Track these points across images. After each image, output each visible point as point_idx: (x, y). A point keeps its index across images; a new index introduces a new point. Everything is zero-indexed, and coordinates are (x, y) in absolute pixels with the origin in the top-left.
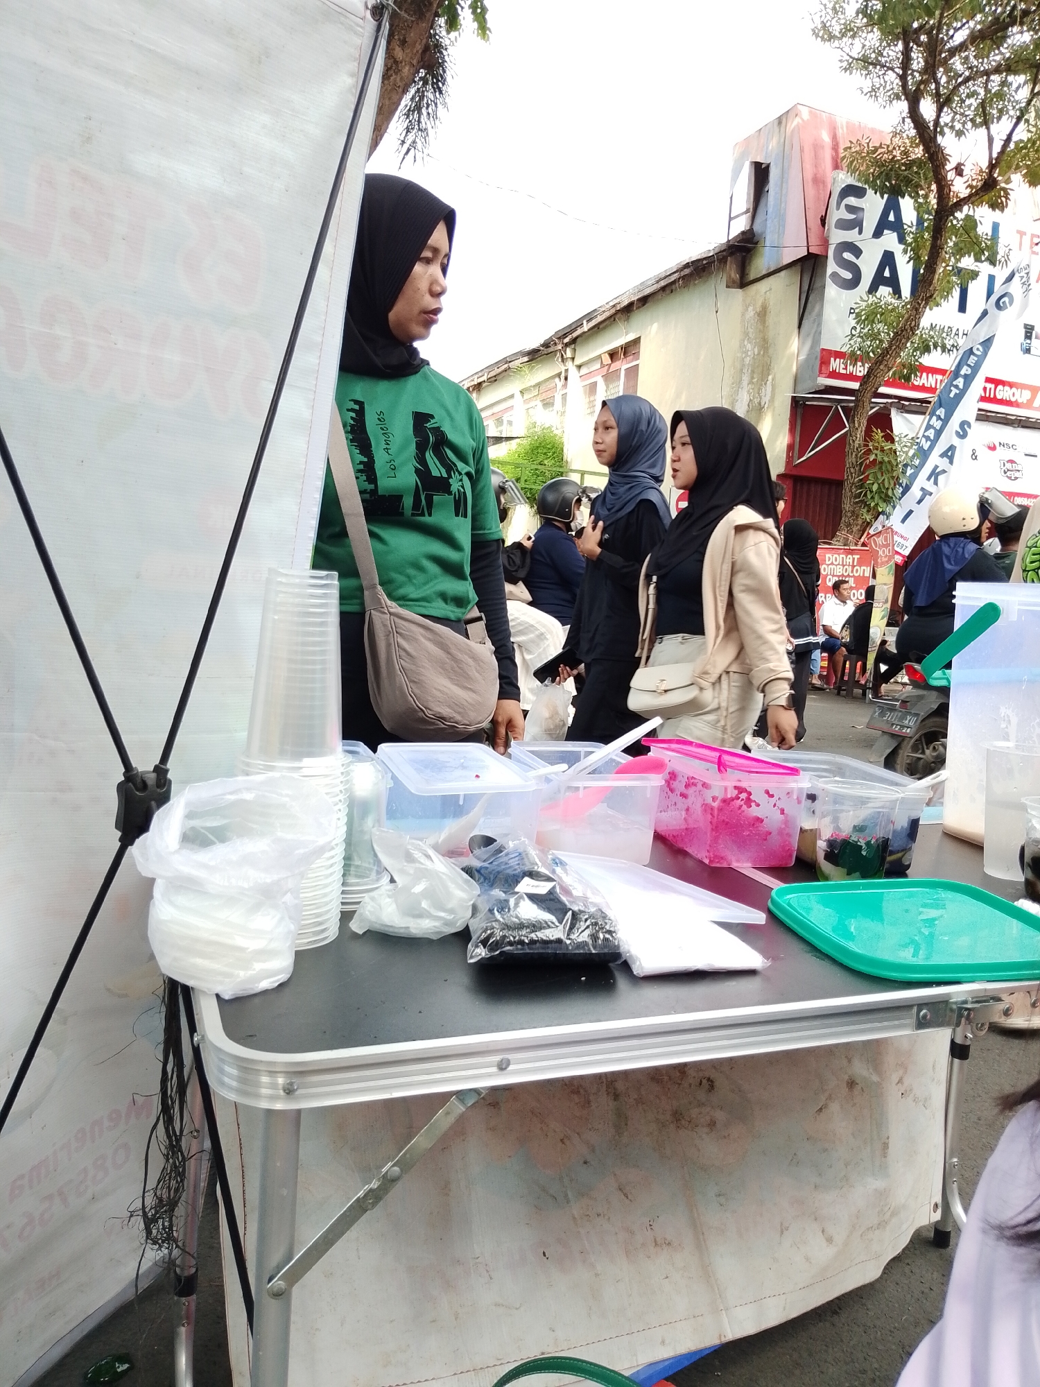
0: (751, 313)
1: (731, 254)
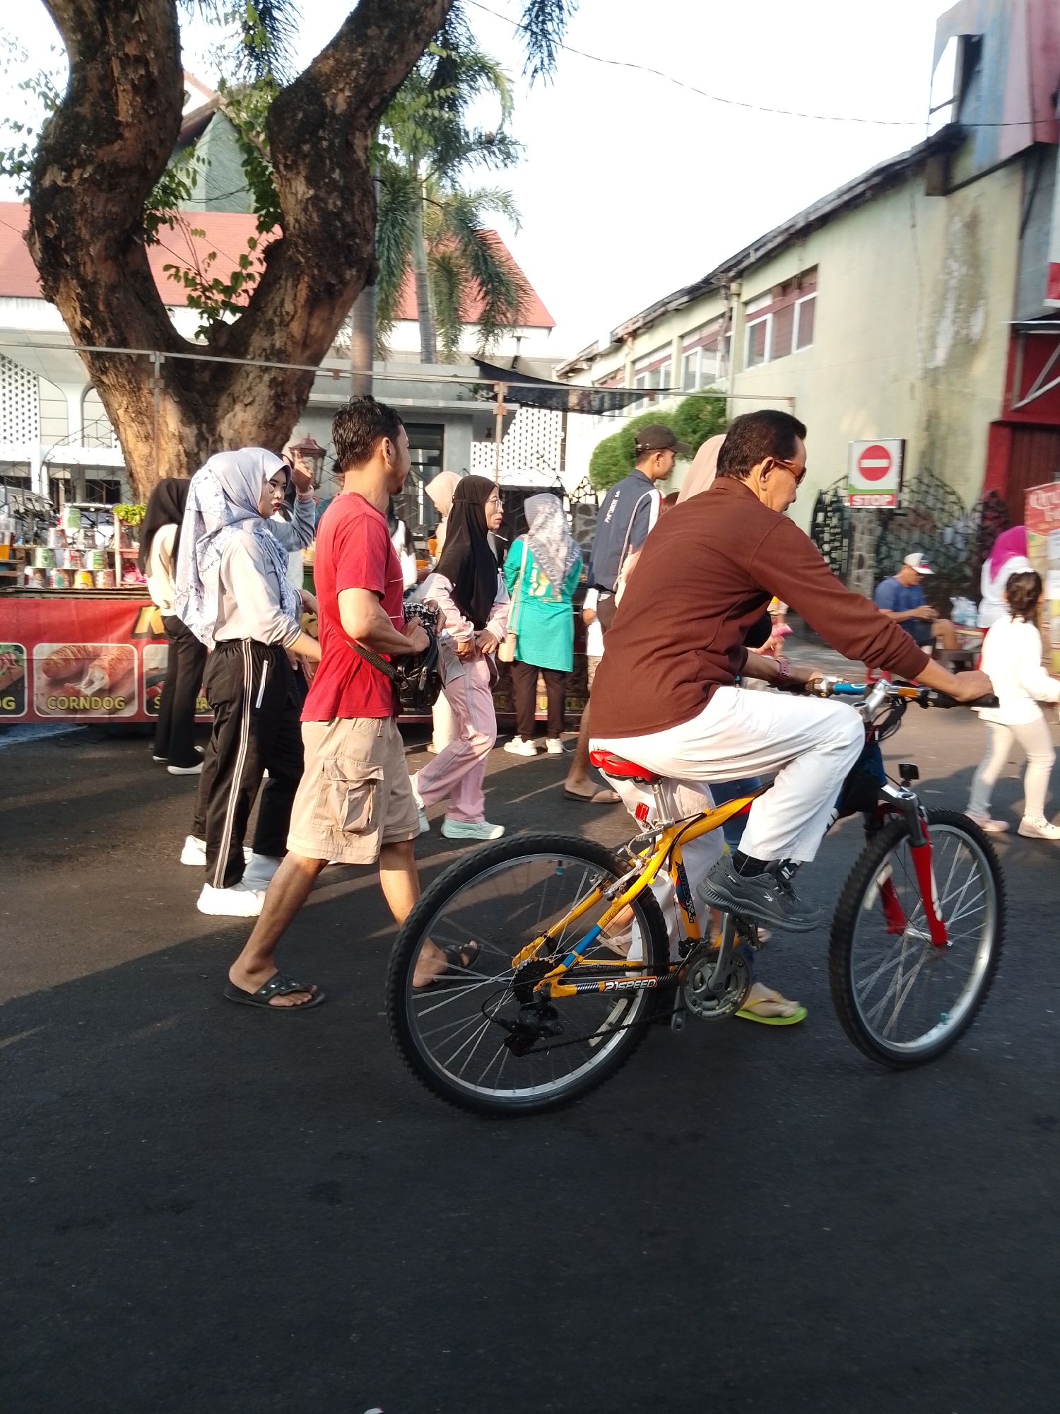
0: (957, 225)
1: (933, 154)
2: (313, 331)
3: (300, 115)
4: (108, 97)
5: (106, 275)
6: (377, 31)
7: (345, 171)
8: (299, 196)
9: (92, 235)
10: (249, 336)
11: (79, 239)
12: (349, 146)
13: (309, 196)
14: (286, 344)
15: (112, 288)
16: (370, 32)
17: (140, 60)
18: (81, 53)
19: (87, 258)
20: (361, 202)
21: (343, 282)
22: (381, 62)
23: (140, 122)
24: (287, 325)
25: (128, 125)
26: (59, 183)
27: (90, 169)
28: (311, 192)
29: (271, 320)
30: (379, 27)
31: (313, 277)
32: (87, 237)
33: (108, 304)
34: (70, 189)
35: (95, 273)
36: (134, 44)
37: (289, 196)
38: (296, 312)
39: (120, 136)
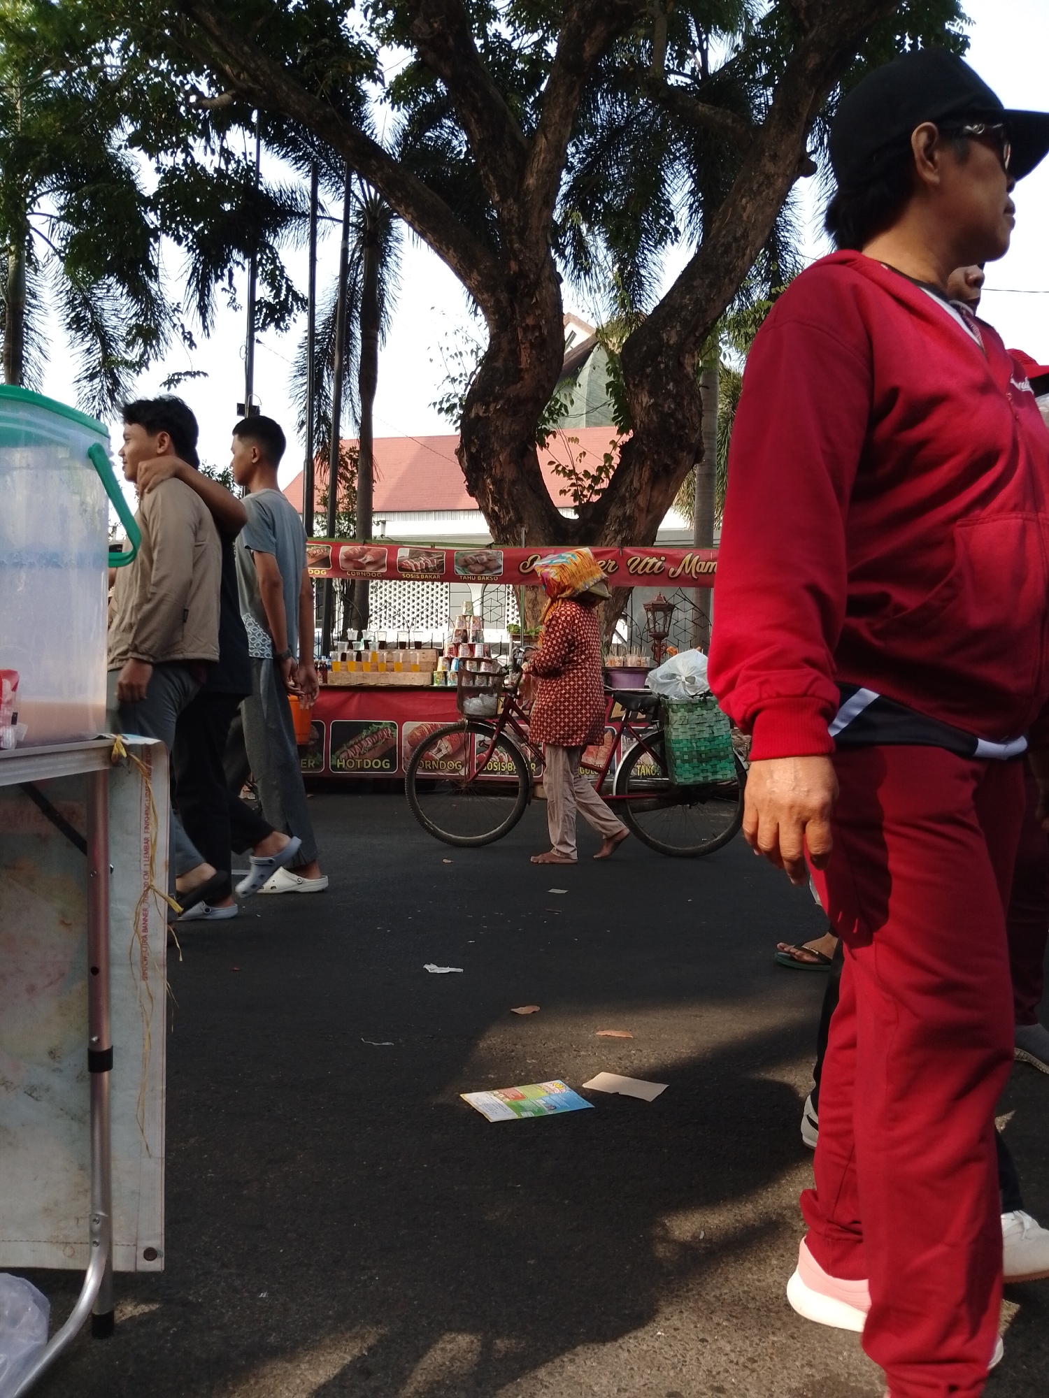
2: (654, 500)
3: (645, 348)
4: (514, 354)
5: (510, 473)
6: (701, 282)
7: (677, 383)
8: (644, 405)
9: (501, 447)
10: (608, 509)
11: (492, 450)
12: (681, 365)
13: (650, 403)
14: (634, 511)
15: (514, 483)
16: (695, 283)
17: (537, 327)
18: (497, 328)
19: (497, 464)
20: (690, 404)
21: (677, 462)
22: (704, 303)
23: (535, 367)
24: (635, 498)
25: (527, 370)
26: (481, 414)
27: (501, 402)
28: (652, 401)
29: (624, 496)
30: (702, 279)
31: (654, 461)
32: (498, 449)
33: (510, 494)
34: (488, 418)
35: (503, 473)
36: (532, 316)
37: (636, 406)
38: (641, 487)
39: (522, 378)
